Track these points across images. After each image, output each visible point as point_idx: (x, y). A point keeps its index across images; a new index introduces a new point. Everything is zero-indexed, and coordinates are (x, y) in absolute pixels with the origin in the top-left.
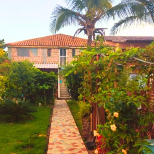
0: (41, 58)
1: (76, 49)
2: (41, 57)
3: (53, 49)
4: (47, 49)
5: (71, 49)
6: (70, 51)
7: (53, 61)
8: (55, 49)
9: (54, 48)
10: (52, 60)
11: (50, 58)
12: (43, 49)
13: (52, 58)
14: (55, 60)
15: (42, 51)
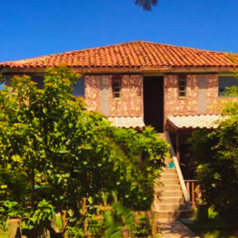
0: (94, 102)
1: (189, 76)
2: (94, 100)
3: (125, 76)
4: (111, 76)
5: (176, 76)
6: (171, 81)
7: (128, 111)
8: (132, 76)
9: (129, 74)
10: (125, 108)
11: (119, 103)
12: (98, 77)
13: (124, 103)
14: (133, 108)
15: (98, 83)
